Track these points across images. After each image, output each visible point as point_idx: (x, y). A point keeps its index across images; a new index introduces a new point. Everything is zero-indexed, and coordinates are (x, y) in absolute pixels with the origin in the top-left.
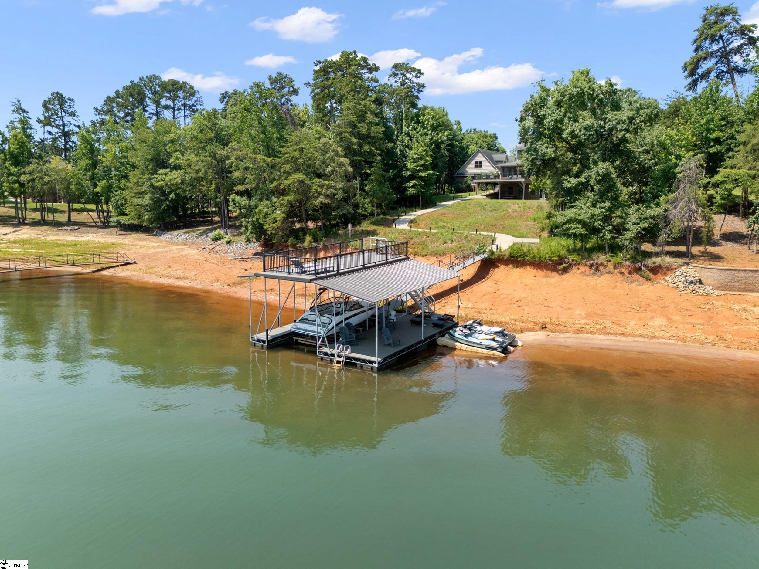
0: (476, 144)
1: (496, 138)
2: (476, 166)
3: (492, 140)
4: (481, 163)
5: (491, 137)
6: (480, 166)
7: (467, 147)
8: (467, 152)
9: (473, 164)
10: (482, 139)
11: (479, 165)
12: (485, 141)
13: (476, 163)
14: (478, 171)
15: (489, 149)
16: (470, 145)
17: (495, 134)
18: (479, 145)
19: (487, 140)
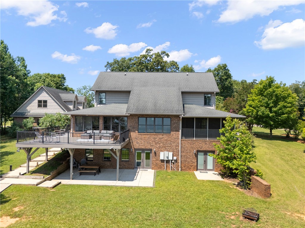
0: (44, 82)
1: (64, 79)
2: (39, 106)
3: (60, 80)
4: (45, 102)
5: (59, 77)
6: (45, 106)
7: (33, 84)
8: (32, 89)
9: (35, 103)
10: (50, 78)
11: (43, 104)
12: (54, 81)
13: (40, 102)
14: (42, 111)
15: (57, 88)
16: (37, 82)
17: (63, 75)
18: (46, 84)
19: (55, 80)
